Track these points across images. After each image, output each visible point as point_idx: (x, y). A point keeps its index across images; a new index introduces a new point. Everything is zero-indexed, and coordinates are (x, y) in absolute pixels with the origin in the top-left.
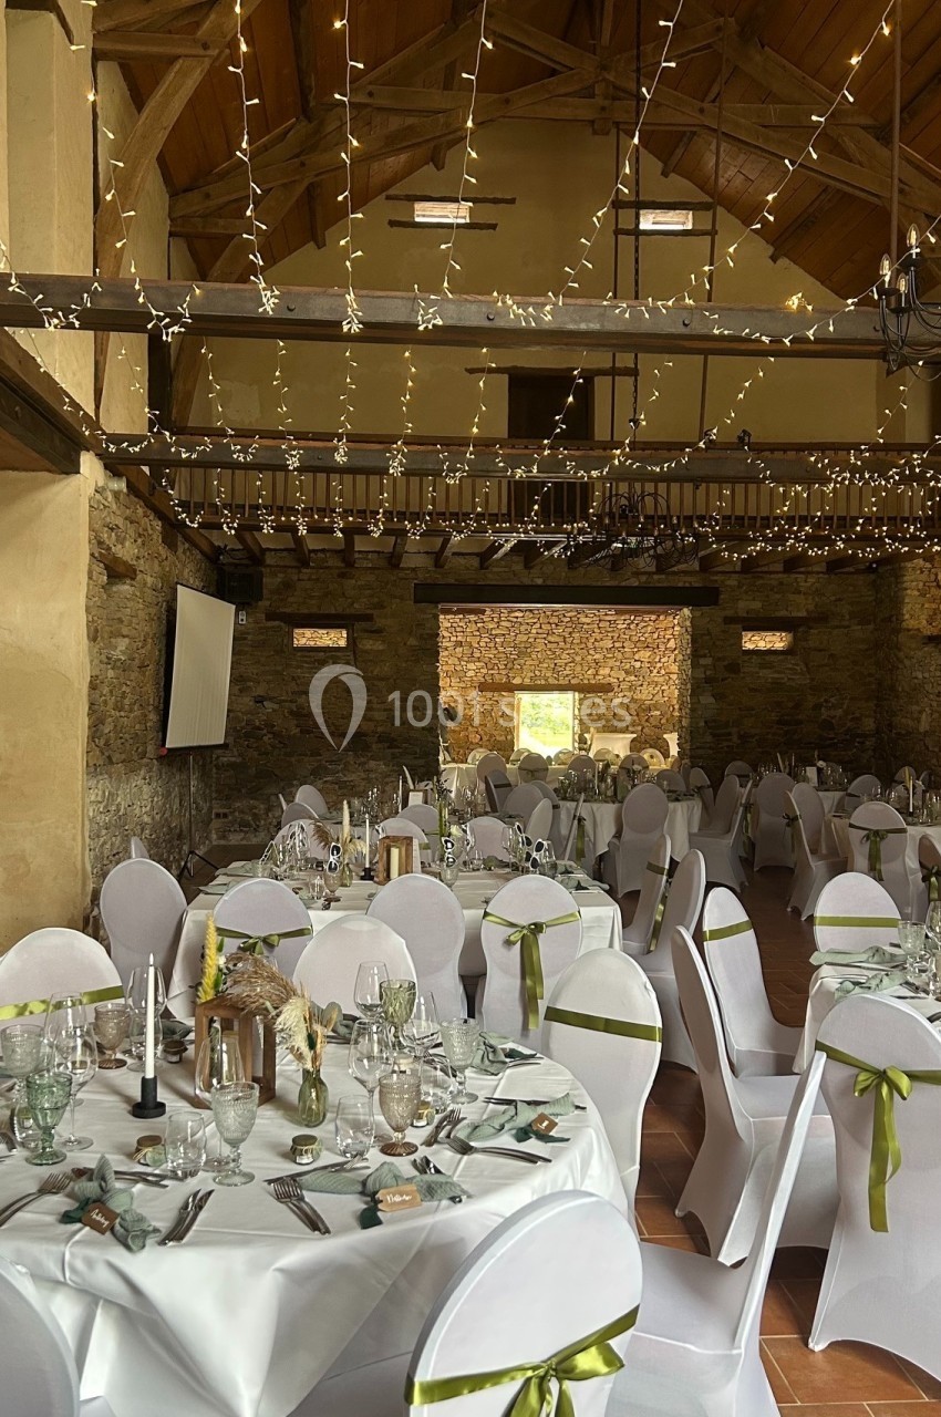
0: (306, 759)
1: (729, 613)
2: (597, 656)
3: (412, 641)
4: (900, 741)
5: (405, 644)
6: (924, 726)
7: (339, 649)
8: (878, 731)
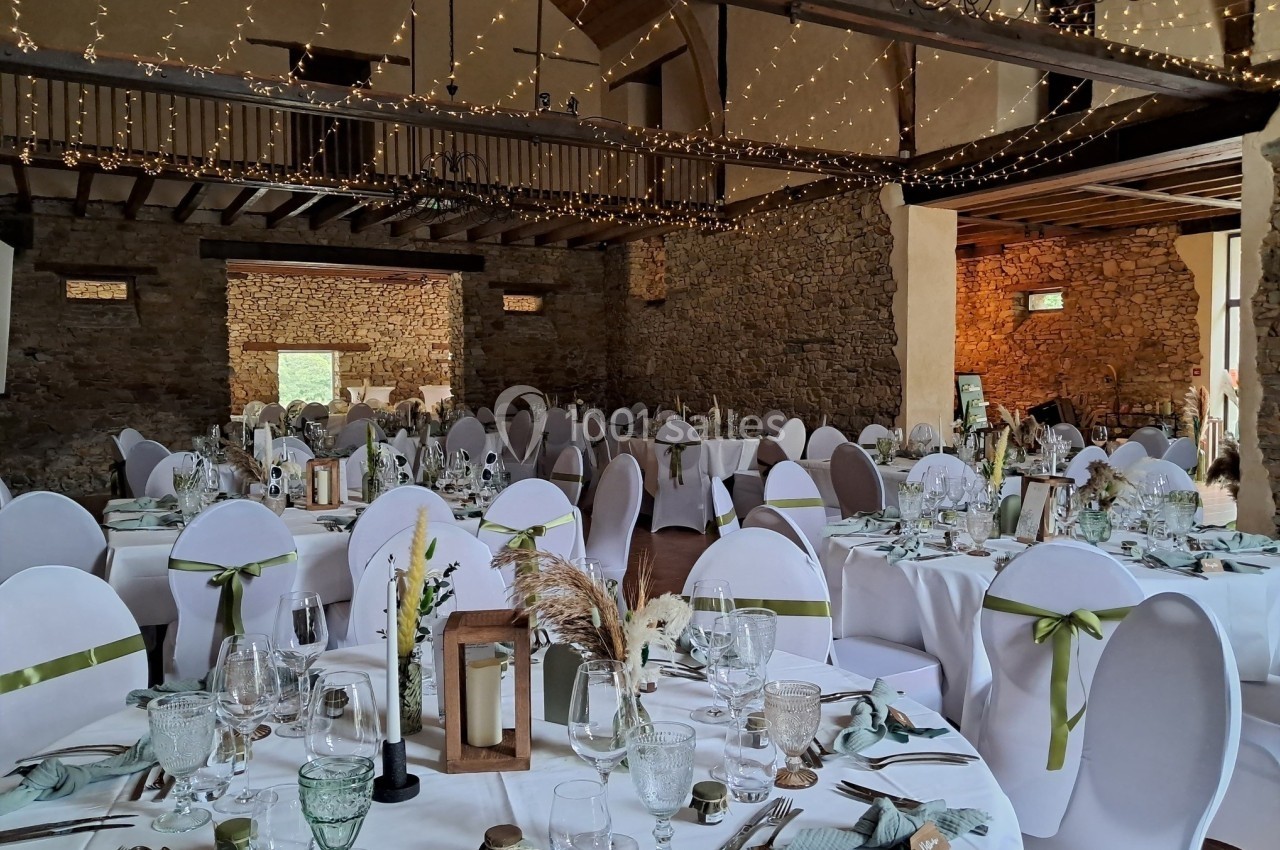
0: (87, 412)
1: (493, 278)
2: (354, 319)
3: (199, 295)
4: (630, 384)
5: (192, 298)
6: (650, 370)
7: (120, 301)
8: (610, 376)
